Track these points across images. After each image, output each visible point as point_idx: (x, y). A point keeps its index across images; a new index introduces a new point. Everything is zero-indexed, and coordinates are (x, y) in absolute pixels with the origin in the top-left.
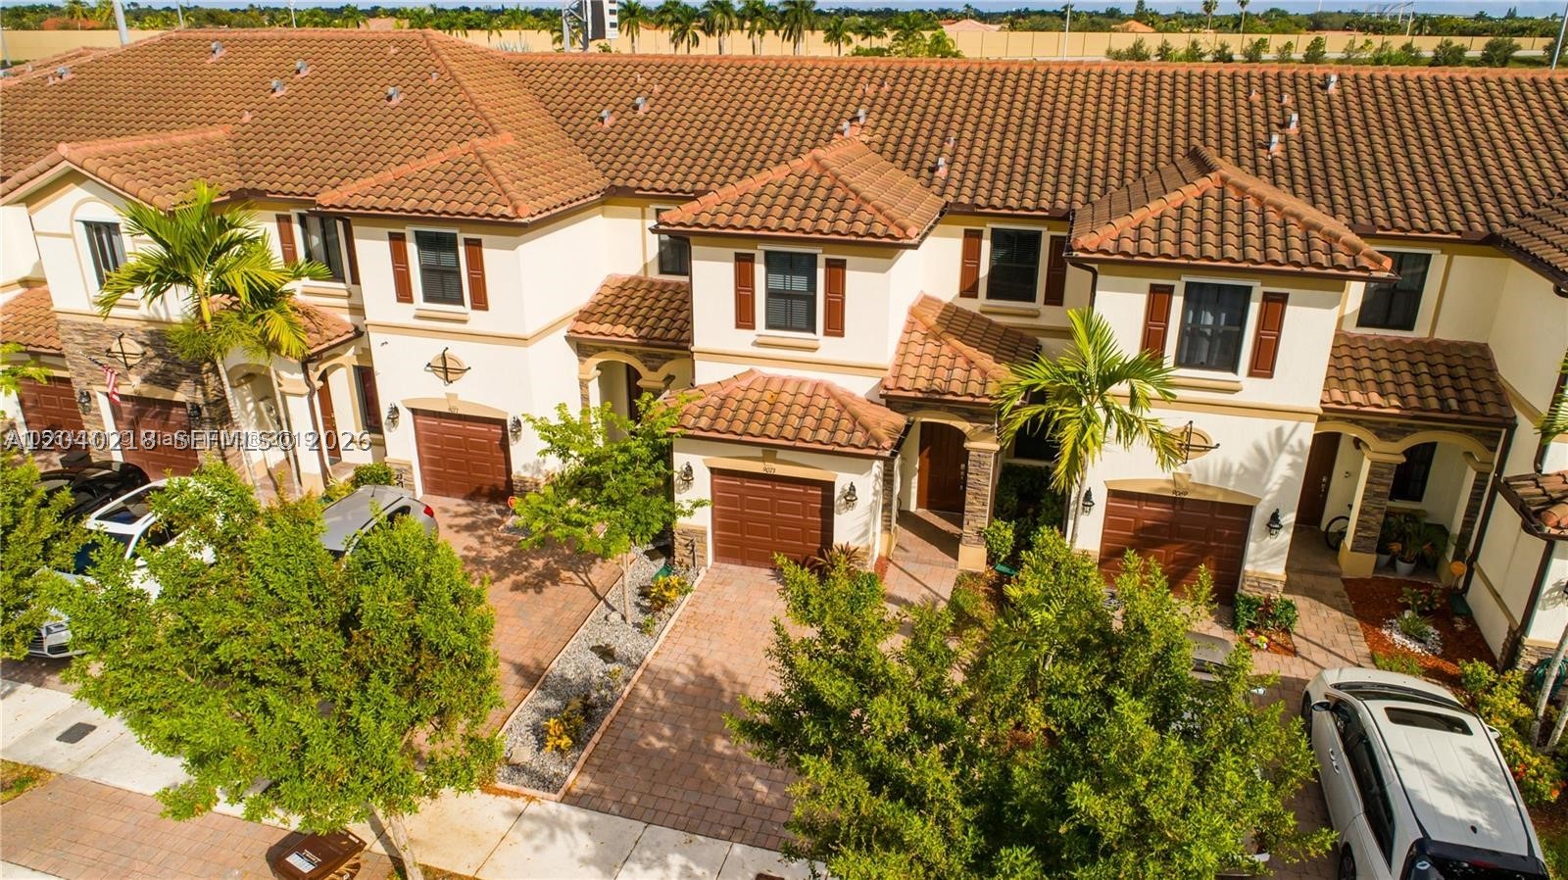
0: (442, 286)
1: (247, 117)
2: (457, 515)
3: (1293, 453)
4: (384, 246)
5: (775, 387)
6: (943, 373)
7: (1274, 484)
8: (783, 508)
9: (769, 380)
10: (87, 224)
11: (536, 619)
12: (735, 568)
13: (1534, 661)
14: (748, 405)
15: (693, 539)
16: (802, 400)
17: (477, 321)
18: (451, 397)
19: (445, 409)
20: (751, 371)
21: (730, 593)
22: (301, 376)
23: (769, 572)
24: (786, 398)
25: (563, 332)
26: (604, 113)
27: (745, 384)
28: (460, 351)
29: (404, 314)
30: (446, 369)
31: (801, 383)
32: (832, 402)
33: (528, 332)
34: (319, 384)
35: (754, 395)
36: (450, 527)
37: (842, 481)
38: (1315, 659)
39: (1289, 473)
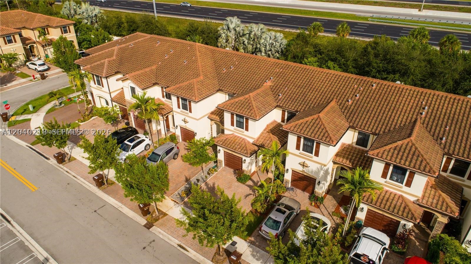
0: (185, 107)
1: (160, 63)
2: (186, 146)
3: (323, 171)
4: (176, 98)
5: (236, 138)
6: (266, 141)
7: (320, 175)
8: (236, 160)
9: (236, 136)
10: (131, 87)
11: (190, 171)
12: (228, 168)
13: (357, 221)
14: (230, 141)
15: (221, 162)
16: (240, 142)
17: (190, 114)
18: (186, 126)
19: (185, 128)
20: (233, 134)
21: (224, 173)
22: (162, 117)
23: (233, 170)
24: (237, 141)
25: (207, 116)
26: (224, 69)
27: (231, 136)
28: (188, 119)
29: (179, 110)
30: (185, 121)
31: (241, 138)
32: (244, 144)
33: (198, 118)
34: (165, 119)
35: (232, 139)
36: (184, 148)
37: (244, 158)
38: (322, 210)
39: (323, 174)
